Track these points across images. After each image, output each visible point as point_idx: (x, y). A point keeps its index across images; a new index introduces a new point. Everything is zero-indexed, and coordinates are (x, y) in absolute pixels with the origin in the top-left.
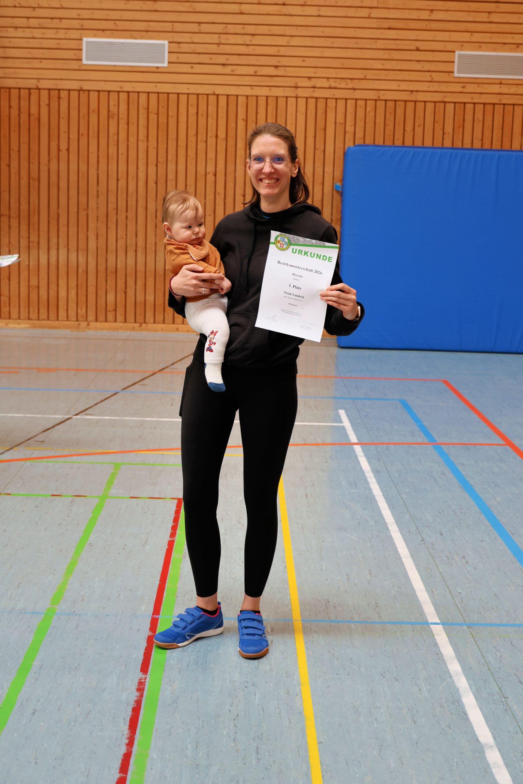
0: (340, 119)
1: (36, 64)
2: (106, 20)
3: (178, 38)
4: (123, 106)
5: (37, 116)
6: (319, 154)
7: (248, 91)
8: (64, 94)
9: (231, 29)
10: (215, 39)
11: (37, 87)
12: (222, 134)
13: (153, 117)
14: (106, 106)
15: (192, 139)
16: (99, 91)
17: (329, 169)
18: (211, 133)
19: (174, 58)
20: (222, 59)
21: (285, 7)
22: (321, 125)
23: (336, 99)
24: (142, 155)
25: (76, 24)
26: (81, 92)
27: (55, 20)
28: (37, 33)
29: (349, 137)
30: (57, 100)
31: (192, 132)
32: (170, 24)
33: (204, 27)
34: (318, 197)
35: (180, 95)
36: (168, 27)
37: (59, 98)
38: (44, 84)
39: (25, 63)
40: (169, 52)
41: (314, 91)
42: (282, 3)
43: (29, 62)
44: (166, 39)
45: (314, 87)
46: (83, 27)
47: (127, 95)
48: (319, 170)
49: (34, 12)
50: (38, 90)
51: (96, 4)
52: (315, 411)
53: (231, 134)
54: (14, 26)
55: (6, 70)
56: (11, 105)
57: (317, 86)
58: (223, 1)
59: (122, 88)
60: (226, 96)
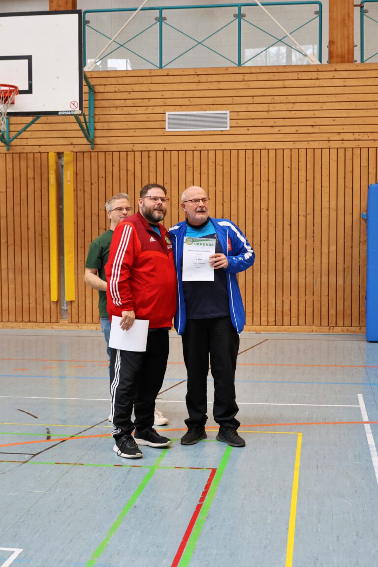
0: (364, 163)
1: (132, 133)
2: (183, 98)
3: (237, 108)
4: (197, 161)
5: (133, 172)
6: (348, 191)
7: (291, 145)
8: (152, 154)
9: (277, 99)
10: (265, 108)
11: (133, 149)
12: (272, 179)
14: (184, 161)
15: (249, 183)
16: (178, 151)
17: (356, 202)
18: (264, 178)
19: (234, 123)
20: (271, 123)
21: (318, 80)
22: (349, 168)
23: (361, 148)
25: (160, 102)
26: (165, 152)
27: (145, 100)
28: (132, 110)
31: (249, 178)
32: (231, 98)
33: (257, 100)
34: (348, 224)
35: (239, 151)
36: (229, 100)
37: (149, 157)
38: (137, 148)
39: (124, 133)
40: (230, 119)
41: (342, 143)
42: (316, 78)
43: (127, 132)
44: (228, 110)
45: (342, 140)
46: (166, 104)
47: (199, 153)
48: (349, 203)
49: (130, 95)
50: (133, 152)
51: (175, 87)
52: (339, 395)
53: (279, 178)
54: (115, 106)
55: (109, 138)
56: (114, 164)
57: (345, 139)
58: (270, 79)
59: (195, 147)
60: (275, 150)
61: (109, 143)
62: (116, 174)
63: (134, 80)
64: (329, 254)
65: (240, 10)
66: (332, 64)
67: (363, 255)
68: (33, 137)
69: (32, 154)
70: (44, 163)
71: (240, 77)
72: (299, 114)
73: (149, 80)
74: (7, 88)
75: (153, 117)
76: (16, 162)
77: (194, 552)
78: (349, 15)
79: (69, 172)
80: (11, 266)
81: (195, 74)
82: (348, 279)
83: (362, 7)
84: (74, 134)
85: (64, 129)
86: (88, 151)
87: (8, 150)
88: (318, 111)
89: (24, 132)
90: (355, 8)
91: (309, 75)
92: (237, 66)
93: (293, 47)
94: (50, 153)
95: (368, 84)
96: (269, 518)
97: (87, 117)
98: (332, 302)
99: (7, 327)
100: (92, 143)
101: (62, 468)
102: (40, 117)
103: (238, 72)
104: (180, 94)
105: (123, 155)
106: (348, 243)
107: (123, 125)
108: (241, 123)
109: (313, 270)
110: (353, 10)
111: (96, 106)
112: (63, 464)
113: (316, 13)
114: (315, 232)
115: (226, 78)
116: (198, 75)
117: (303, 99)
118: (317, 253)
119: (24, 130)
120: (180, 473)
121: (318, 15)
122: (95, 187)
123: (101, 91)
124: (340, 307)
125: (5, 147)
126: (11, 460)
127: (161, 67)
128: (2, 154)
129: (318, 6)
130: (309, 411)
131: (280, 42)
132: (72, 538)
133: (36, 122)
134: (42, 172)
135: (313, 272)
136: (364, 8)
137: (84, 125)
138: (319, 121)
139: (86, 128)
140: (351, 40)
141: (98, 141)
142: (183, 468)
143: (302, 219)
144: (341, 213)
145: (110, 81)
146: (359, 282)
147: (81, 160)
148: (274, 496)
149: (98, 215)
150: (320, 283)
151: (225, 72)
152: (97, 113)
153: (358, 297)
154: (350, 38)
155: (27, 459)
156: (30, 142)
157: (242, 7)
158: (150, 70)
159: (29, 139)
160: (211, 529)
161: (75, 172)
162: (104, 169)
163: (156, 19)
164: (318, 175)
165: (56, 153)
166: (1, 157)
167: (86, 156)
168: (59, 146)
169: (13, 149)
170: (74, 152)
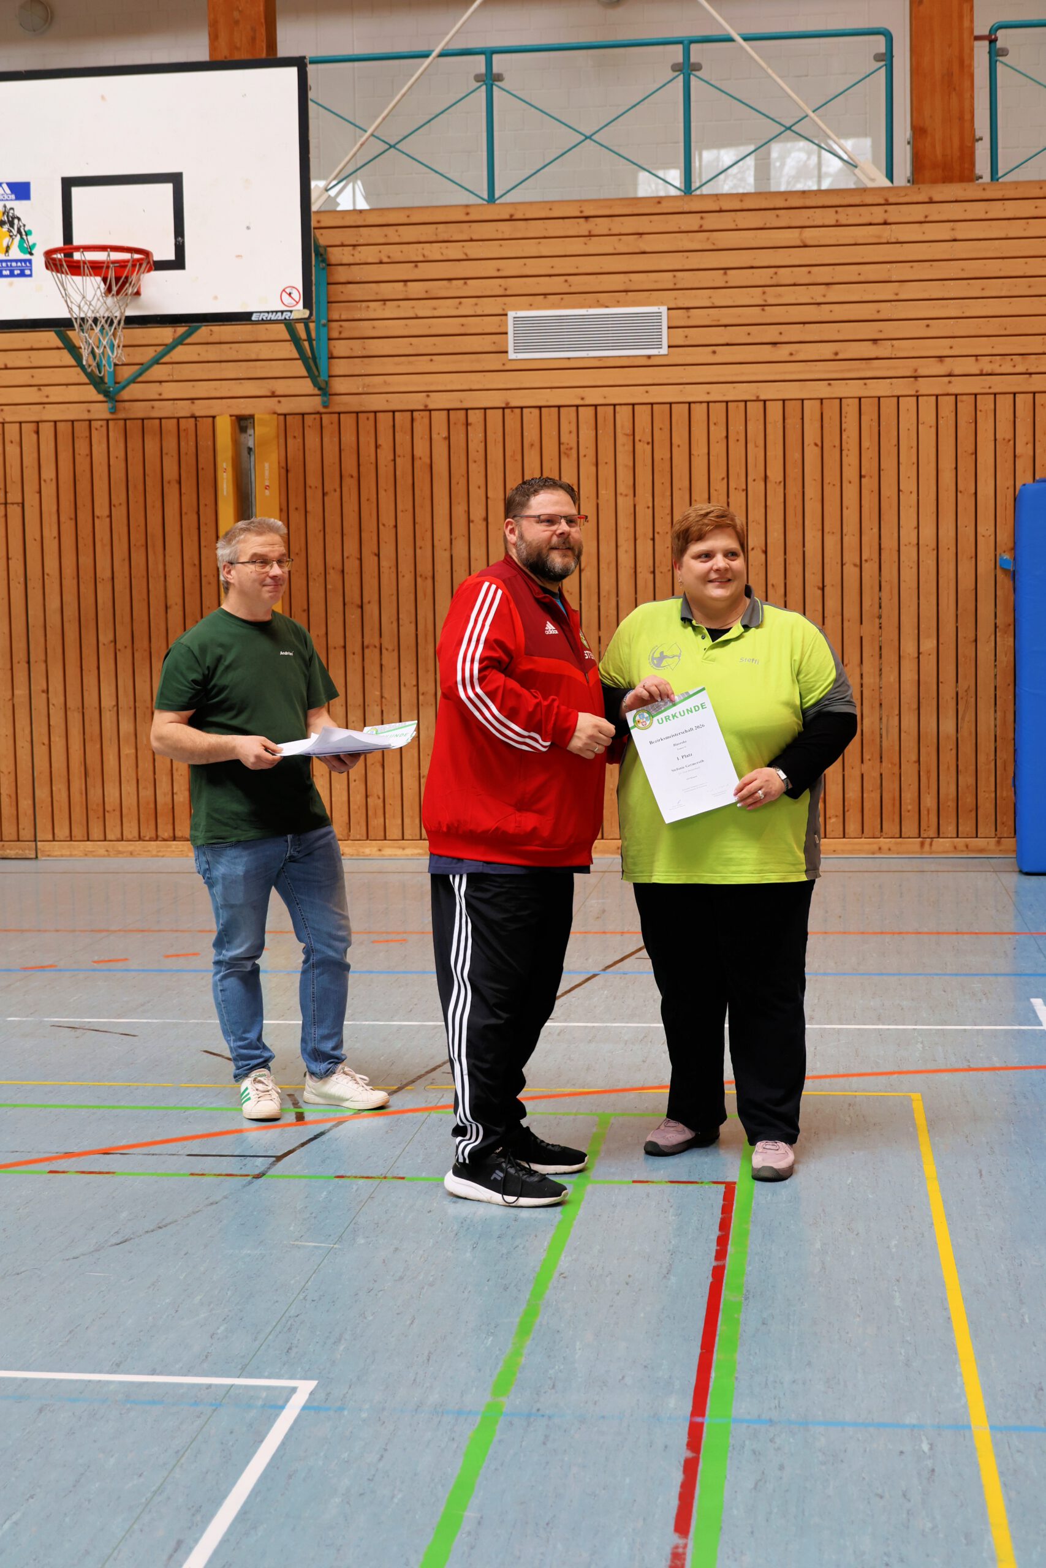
0: (1004, 432)
1: (423, 364)
2: (550, 276)
3: (685, 299)
4: (587, 434)
5: (428, 461)
6: (966, 501)
7: (822, 390)
8: (475, 417)
9: (785, 276)
10: (755, 296)
11: (426, 406)
12: (775, 474)
13: (643, 449)
14: (555, 433)
16: (540, 408)
17: (986, 528)
18: (756, 473)
19: (679, 337)
20: (771, 334)
21: (888, 227)
22: (966, 445)
23: (995, 394)
24: (625, 522)
25: (494, 287)
26: (507, 411)
27: (454, 282)
28: (424, 308)
29: (1024, 464)
30: (464, 427)
31: (718, 473)
32: (670, 274)
33: (735, 277)
34: (967, 582)
35: (692, 405)
36: (666, 280)
37: (467, 424)
38: (438, 401)
39: (404, 366)
40: (669, 328)
41: (950, 382)
42: (881, 221)
43: (410, 363)
44: (662, 304)
45: (950, 375)
46: (508, 293)
47: (594, 411)
48: (966, 532)
49: (416, 270)
50: (428, 413)
51: (531, 248)
52: (984, 1001)
53: (794, 472)
54: (379, 297)
55: (367, 379)
56: (379, 442)
57: (956, 373)
58: (768, 225)
59: (583, 399)
60: (781, 402)
61: (366, 390)
62: (385, 469)
63: (427, 233)
64: (918, 657)
65: (687, 53)
66: (921, 186)
67: (1005, 659)
68: (175, 378)
69: (175, 421)
70: (205, 443)
71: (693, 222)
72: (840, 312)
73: (464, 232)
74: (126, 256)
75: (474, 324)
76: (135, 443)
77: (737, 1378)
78: (961, 62)
79: (267, 465)
80: (125, 701)
81: (579, 214)
82: (967, 719)
83: (992, 41)
85: (254, 357)
86: (316, 411)
87: (114, 411)
88: (889, 304)
89: (156, 367)
90: (977, 44)
91: (866, 215)
92: (683, 194)
93: (823, 145)
94: (218, 419)
95: (1010, 235)
96: (897, 1294)
97: (312, 326)
98: (928, 779)
99: (119, 853)
100: (324, 390)
101: (355, 1187)
102: (199, 327)
103: (686, 209)
104: (543, 266)
105: (402, 419)
106: (967, 633)
107: (402, 346)
108: (696, 335)
109: (880, 700)
110: (972, 49)
111: (332, 299)
112: (356, 1177)
113: (878, 58)
114: (883, 605)
115: (659, 224)
116: (587, 218)
117: (849, 274)
118: (890, 655)
119: (157, 361)
120: (648, 1195)
121: (883, 63)
122: (332, 500)
123: (345, 261)
124: (948, 790)
125: (105, 405)
126: (224, 1173)
127: (491, 198)
128: (100, 423)
129: (881, 39)
130: (922, 1043)
131: (788, 132)
132: (430, 1353)
133: (187, 341)
134: (200, 466)
135: (881, 704)
136: (999, 44)
138: (891, 330)
139: (309, 353)
140: (967, 125)
141: (339, 386)
142: (653, 1182)
143: (851, 572)
144: (947, 556)
145: (366, 235)
146: (996, 726)
147: (296, 435)
148: (894, 1242)
149: (343, 571)
150: (897, 730)
151: (656, 207)
152: (335, 316)
153: (993, 763)
154: (965, 118)
155: (262, 1169)
156: (169, 391)
157: (693, 47)
158: (467, 206)
159: (163, 384)
160: (764, 1324)
161: (283, 464)
162: (355, 456)
163: (478, 78)
164: (889, 463)
165: (234, 418)
166: (97, 429)
167: (310, 424)
168: (242, 400)
169: (124, 408)
170: (279, 415)
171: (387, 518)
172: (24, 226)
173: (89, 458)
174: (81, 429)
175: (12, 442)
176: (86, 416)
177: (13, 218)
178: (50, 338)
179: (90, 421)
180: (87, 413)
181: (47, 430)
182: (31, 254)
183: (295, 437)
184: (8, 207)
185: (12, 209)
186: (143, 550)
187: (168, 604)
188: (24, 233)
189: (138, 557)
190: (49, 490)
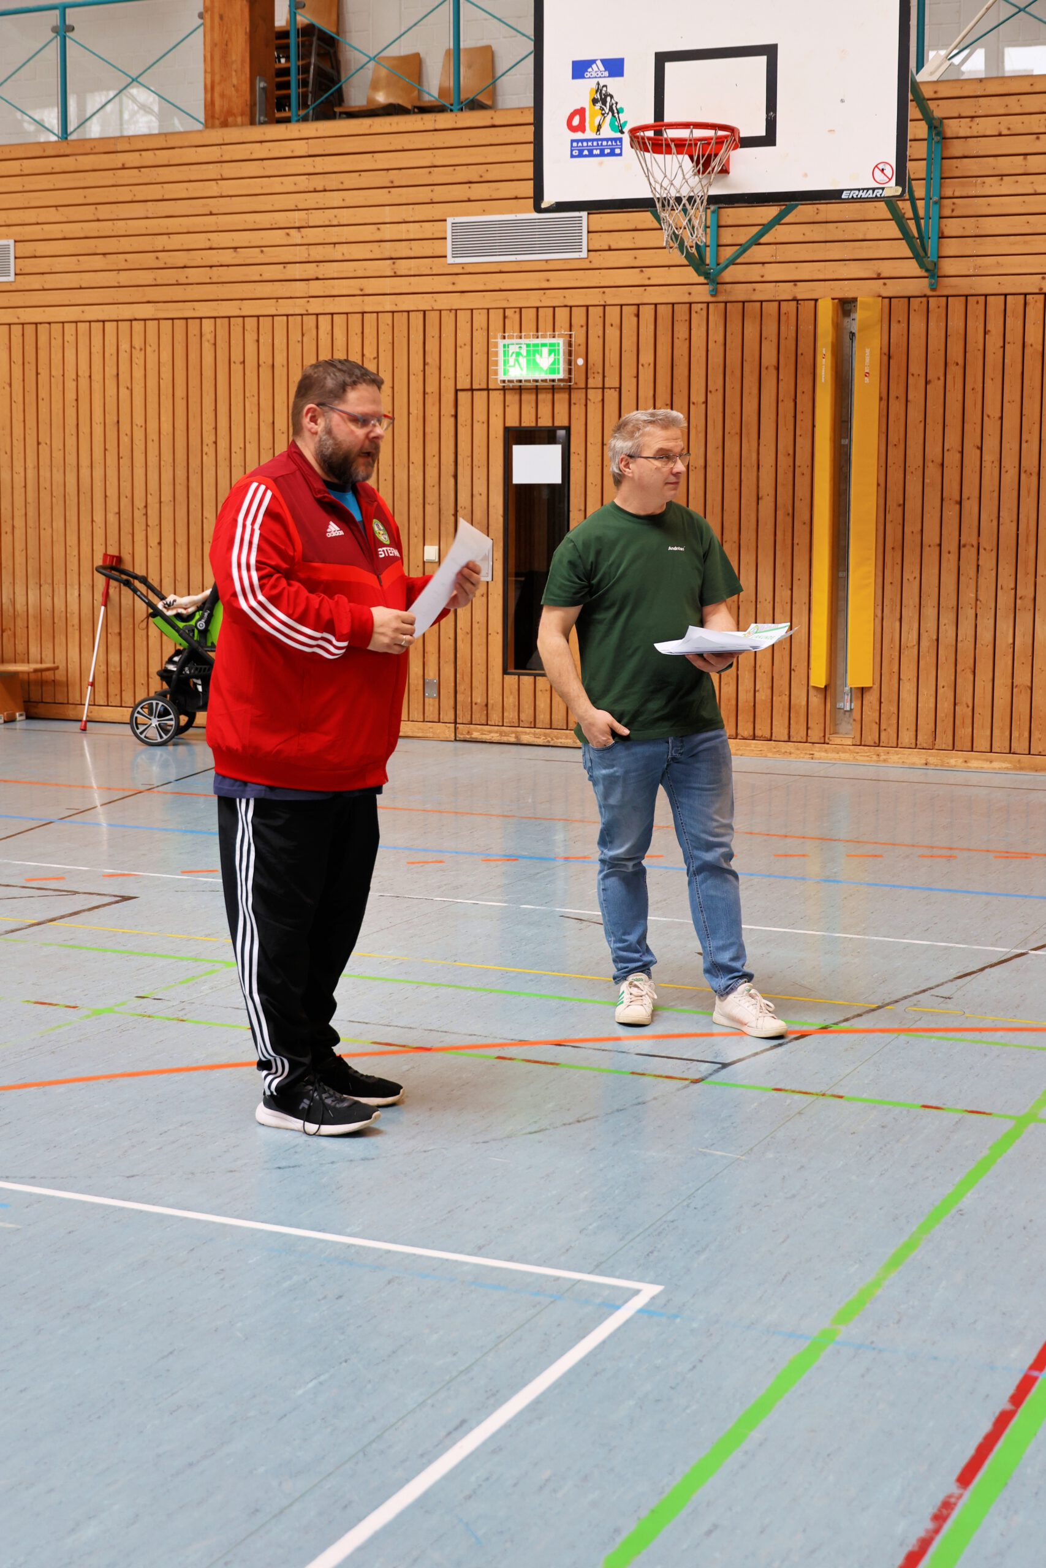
1: (1039, 244)
5: (1039, 349)
39: (1018, 245)
43: (1026, 242)
49: (1037, 144)
50: (1041, 297)
54: (1000, 171)
55: (979, 260)
56: (991, 328)
61: (977, 272)
62: (994, 357)
68: (779, 259)
69: (777, 303)
70: (806, 327)
74: (710, 133)
76: (734, 326)
79: (868, 351)
84: (884, 249)
85: (861, 237)
86: (923, 294)
87: (715, 293)
89: (754, 247)
94: (820, 302)
97: (920, 204)
100: (932, 272)
102: (797, 205)
105: (1014, 303)
107: (1018, 225)
111: (947, 175)
112: (793, 1091)
119: (756, 241)
122: (938, 390)
123: (961, 135)
125: (706, 287)
128: (700, 306)
133: (785, 221)
134: (799, 352)
137: (912, 224)
139: (916, 235)
141: (949, 267)
145: (986, 105)
147: (903, 319)
152: (948, 192)
155: (705, 1074)
156: (773, 272)
159: (766, 265)
161: (886, 350)
162: (964, 344)
165: (836, 301)
166: (696, 312)
167: (916, 308)
168: (846, 282)
169: (725, 291)
170: (883, 298)
171: (992, 409)
172: (617, 103)
173: (688, 341)
174: (681, 312)
175: (612, 325)
176: (687, 299)
177: (607, 95)
178: (644, 218)
179: (690, 304)
180: (688, 295)
181: (647, 313)
182: (622, 132)
183: (899, 321)
184: (601, 85)
185: (605, 86)
186: (737, 438)
187: (760, 496)
188: (616, 111)
189: (732, 446)
190: (646, 375)
